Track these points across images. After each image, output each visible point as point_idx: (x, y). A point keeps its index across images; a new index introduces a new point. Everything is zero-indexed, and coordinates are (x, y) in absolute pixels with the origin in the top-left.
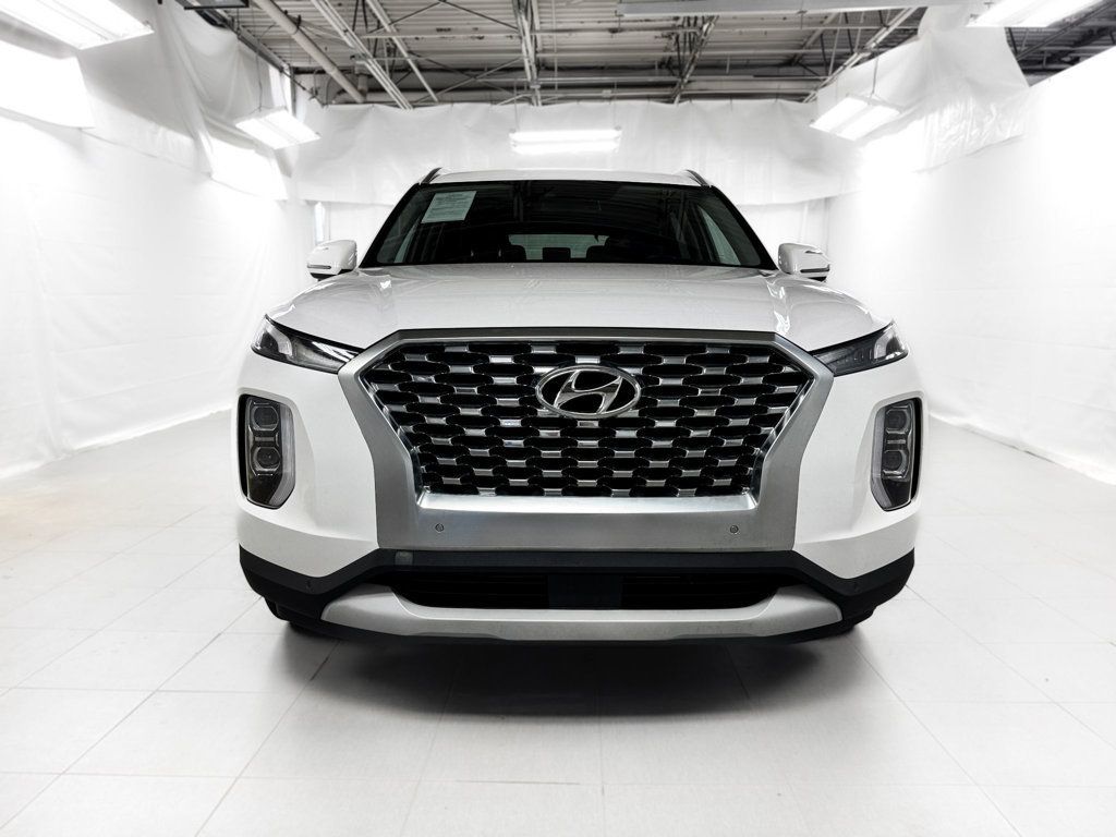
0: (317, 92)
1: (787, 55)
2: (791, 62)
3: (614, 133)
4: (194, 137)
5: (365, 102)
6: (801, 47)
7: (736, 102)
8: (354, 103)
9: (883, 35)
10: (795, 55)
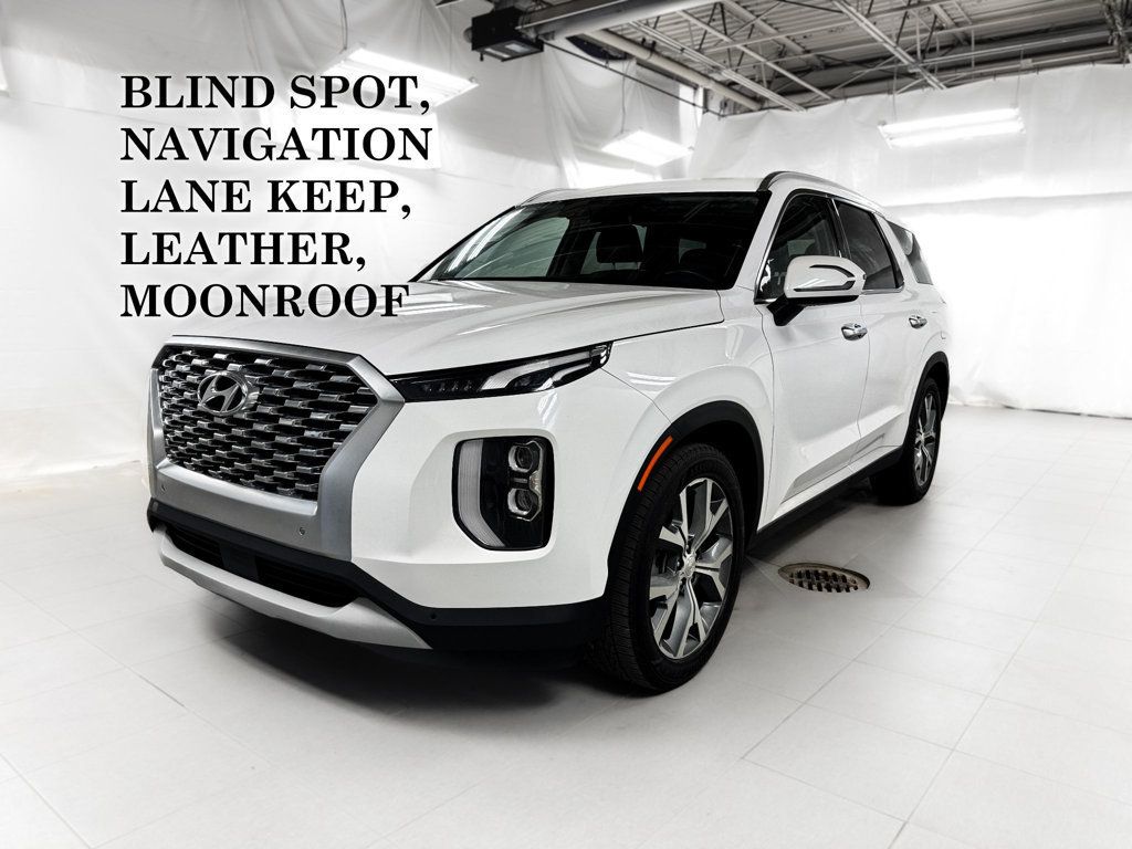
0: (726, 104)
3: (1013, 112)
4: (559, 165)
5: (761, 109)
8: (751, 111)
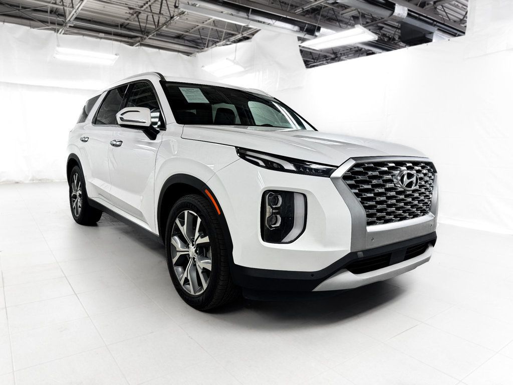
1: (179, 34)
2: (179, 37)
6: (187, 32)
7: (161, 51)
9: (239, 36)
10: (183, 34)
